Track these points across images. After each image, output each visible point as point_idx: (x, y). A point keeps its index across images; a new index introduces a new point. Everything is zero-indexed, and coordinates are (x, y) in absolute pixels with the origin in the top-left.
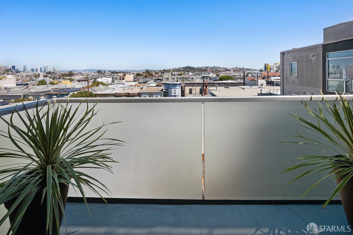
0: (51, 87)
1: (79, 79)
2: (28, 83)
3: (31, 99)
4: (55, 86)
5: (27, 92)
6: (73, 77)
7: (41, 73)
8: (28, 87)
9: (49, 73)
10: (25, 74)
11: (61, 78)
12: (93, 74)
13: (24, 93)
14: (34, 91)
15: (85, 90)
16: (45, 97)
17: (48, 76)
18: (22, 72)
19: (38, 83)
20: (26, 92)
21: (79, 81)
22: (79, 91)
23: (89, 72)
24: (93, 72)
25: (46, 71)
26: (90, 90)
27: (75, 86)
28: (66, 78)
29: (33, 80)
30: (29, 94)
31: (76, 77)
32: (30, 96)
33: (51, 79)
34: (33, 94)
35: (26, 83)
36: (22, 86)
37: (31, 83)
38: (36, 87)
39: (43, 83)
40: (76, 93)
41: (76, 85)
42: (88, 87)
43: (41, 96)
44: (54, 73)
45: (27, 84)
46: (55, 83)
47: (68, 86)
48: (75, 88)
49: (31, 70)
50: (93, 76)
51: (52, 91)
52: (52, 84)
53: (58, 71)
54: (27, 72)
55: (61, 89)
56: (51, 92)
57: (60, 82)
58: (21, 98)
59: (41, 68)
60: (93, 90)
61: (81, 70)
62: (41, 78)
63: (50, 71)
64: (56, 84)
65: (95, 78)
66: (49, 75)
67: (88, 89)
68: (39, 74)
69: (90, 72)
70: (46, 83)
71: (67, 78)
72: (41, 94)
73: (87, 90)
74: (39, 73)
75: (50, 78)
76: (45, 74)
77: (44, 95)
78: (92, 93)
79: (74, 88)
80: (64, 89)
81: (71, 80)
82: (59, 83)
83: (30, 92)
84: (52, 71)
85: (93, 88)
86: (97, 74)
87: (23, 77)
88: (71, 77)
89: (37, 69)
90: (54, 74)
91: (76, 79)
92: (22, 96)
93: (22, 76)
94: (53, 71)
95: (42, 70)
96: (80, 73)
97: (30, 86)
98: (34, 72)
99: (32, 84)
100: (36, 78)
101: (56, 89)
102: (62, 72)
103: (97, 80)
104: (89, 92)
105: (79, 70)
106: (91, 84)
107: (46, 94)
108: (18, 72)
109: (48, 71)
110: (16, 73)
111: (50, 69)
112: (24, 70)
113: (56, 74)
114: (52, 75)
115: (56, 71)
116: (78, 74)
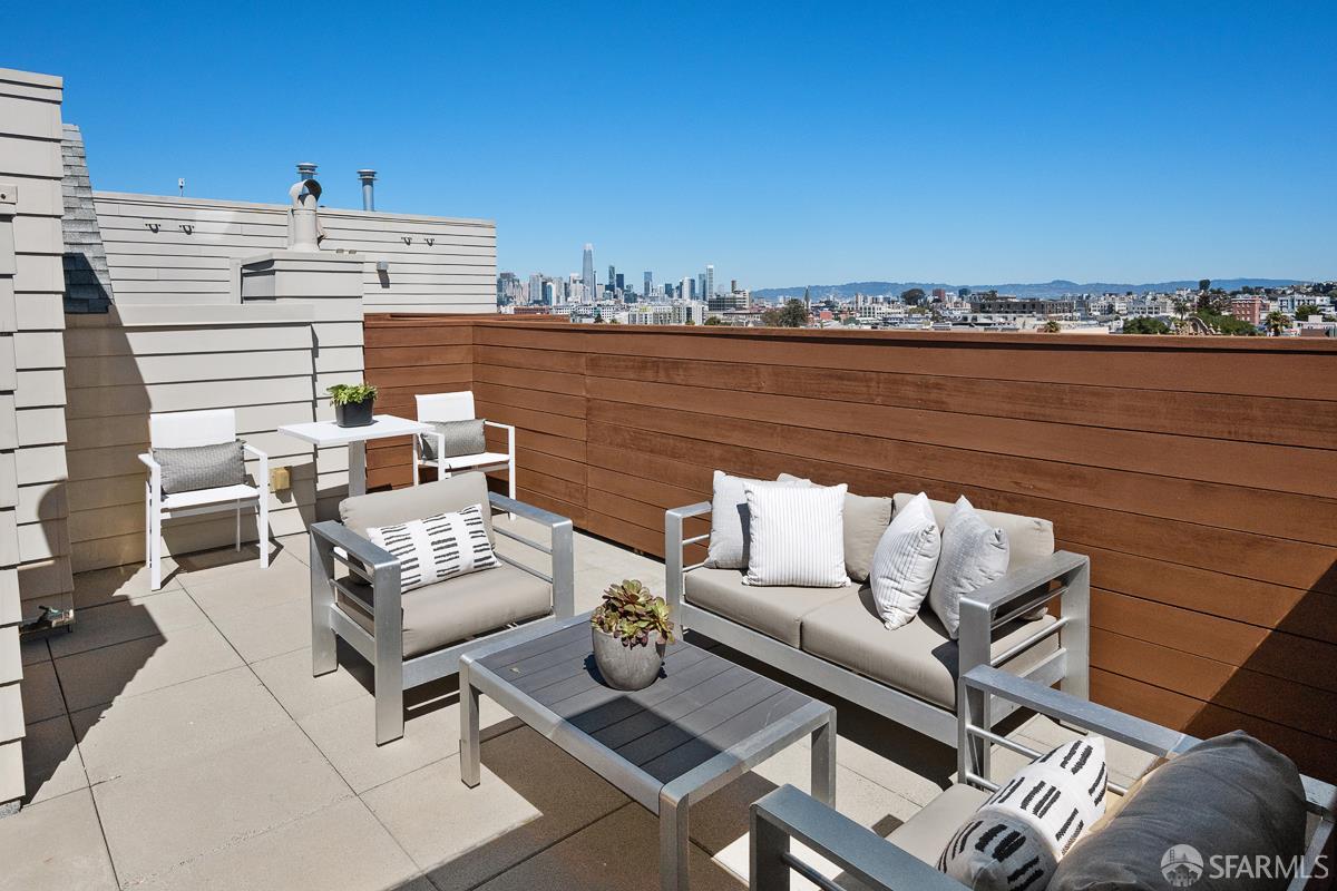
7: (694, 303)
9: (719, 303)
12: (885, 308)
18: (641, 297)
23: (865, 300)
25: (708, 296)
44: (733, 303)
49: (663, 290)
53: (747, 292)
54: (653, 299)
59: (693, 281)
61: (827, 289)
63: (722, 296)
68: (689, 310)
69: (870, 298)
74: (688, 303)
76: (706, 308)
84: (727, 292)
89: (681, 284)
90: (732, 310)
93: (644, 317)
94: (732, 295)
95: (697, 291)
96: (829, 305)
98: (674, 301)
102: (759, 296)
105: (823, 289)
108: (631, 298)
109: (715, 297)
110: (626, 301)
111: (721, 287)
112: (647, 289)
113: (742, 309)
114: (729, 311)
115: (741, 296)
116: (819, 307)
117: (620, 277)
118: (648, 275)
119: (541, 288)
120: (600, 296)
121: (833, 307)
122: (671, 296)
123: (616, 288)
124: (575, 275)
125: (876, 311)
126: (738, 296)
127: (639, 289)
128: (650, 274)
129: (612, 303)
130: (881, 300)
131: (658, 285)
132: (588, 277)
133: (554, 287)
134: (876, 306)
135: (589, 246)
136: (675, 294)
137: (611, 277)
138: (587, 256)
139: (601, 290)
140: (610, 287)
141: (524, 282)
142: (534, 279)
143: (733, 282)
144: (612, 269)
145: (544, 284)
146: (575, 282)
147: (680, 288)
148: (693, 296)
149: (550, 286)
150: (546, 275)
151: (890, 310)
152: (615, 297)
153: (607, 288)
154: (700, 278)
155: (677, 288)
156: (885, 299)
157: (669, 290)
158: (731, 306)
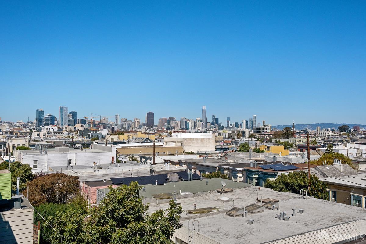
0: (253, 156)
1: (301, 143)
2: (229, 146)
3: (227, 175)
4: (260, 157)
5: (224, 163)
6: (291, 140)
7: (247, 130)
8: (227, 154)
9: (257, 130)
10: (227, 132)
11: (273, 140)
12: (331, 133)
13: (220, 163)
14: (231, 161)
15: (303, 171)
16: (242, 174)
17: (254, 137)
18: (225, 127)
19: (239, 148)
20: (222, 163)
21: (301, 148)
22: (292, 172)
23: (322, 130)
24: (329, 129)
25: (253, 127)
26: (313, 171)
27: (291, 158)
28: (279, 141)
29: (235, 143)
30: (225, 167)
31: (297, 140)
32: (225, 169)
33: (258, 142)
34: (229, 167)
35: (227, 147)
36: (222, 151)
37: (232, 147)
38: (236, 155)
39: (245, 148)
40: (286, 173)
41: (292, 156)
42: (309, 165)
43: (238, 172)
44: (263, 130)
45: (227, 149)
46: (262, 150)
47: (279, 158)
48: (289, 163)
49: (235, 125)
50: (329, 138)
51: (253, 164)
52: (257, 150)
53: (269, 126)
54: (230, 128)
55: (266, 163)
56: (251, 167)
57: (268, 148)
58: (216, 172)
59: (247, 122)
60: (320, 171)
61: (306, 126)
62: (246, 139)
63: (259, 127)
64: (263, 152)
65: (332, 143)
66: (257, 135)
67: (309, 168)
68: (244, 132)
69: (324, 129)
70: (250, 148)
71: (281, 141)
72: (238, 169)
73: (306, 170)
74: (244, 130)
75: (258, 140)
76: (252, 132)
77: (242, 170)
78: (317, 179)
79: (286, 163)
80: (270, 163)
81: (287, 146)
82: (268, 150)
83: (227, 163)
84: (261, 126)
85: (320, 167)
86: (337, 135)
87: (225, 137)
88: (287, 140)
89: (242, 122)
90: (263, 133)
91: (297, 143)
92: (217, 168)
93: (224, 134)
94: (263, 127)
95: (249, 126)
96: (305, 131)
97: (230, 153)
98: (238, 129)
99: (233, 149)
100: (239, 138)
101: (260, 161)
102: (275, 128)
103: (334, 148)
104: (310, 176)
105: (304, 125)
106: (319, 156)
107: (245, 170)
108: (221, 128)
109: (256, 128)
110: (219, 129)
111: (258, 124)
112: (228, 125)
113: (267, 132)
114: (261, 133)
115: (267, 127)
116: (301, 132)
117: (217, 120)
118: (228, 119)
119: (185, 123)
120: (208, 127)
121: (307, 132)
122: (238, 127)
123: (215, 124)
124: (198, 119)
125: (326, 134)
126: (265, 127)
127: (224, 124)
128: (229, 118)
129: (213, 130)
130: (330, 130)
131: (233, 123)
132: (204, 120)
133: (190, 123)
134: (326, 132)
135: (204, 107)
136: (240, 127)
137: (213, 119)
138: (204, 111)
139: (209, 125)
140: (213, 124)
141: (178, 120)
142: (182, 120)
143: (263, 121)
144: (214, 116)
145: (186, 122)
146: (198, 121)
147: (242, 124)
148: (247, 127)
149: (188, 123)
150: (187, 119)
151: (333, 134)
152: (215, 127)
153: (211, 124)
154: (250, 120)
155: (241, 124)
156: (331, 130)
157: (237, 125)
158: (263, 131)
